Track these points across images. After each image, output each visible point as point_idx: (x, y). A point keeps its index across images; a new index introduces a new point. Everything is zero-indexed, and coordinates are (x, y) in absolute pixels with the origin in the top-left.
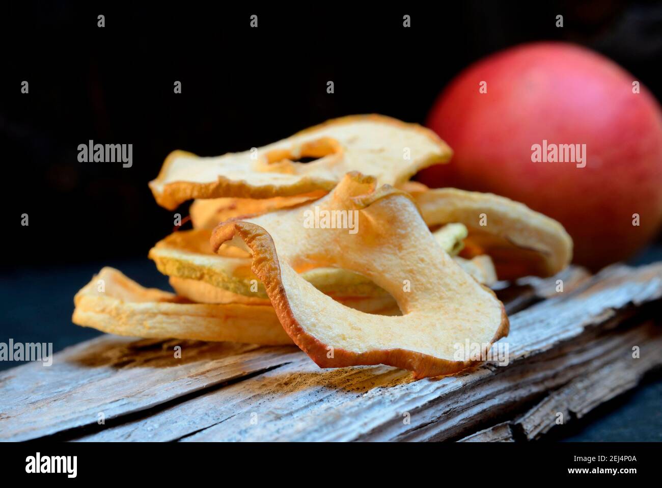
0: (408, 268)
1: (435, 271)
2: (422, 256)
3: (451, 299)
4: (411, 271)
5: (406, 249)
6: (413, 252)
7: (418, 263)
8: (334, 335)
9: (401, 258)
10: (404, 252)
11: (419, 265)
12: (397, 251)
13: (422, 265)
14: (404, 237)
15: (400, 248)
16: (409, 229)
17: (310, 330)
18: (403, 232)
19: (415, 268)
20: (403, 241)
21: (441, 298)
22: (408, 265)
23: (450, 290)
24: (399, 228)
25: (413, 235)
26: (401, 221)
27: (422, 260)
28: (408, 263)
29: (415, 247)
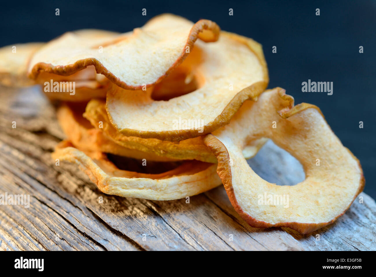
0: (309, 150)
1: (324, 152)
2: (317, 143)
3: (332, 169)
4: (310, 152)
5: (309, 138)
6: (313, 140)
7: (315, 147)
8: (259, 212)
9: (306, 144)
10: (307, 140)
11: (315, 148)
12: (304, 139)
13: (317, 148)
14: (308, 131)
15: (306, 137)
16: (311, 127)
17: (246, 210)
18: (308, 129)
19: (313, 150)
20: (307, 133)
21: (326, 169)
22: (310, 148)
23: (332, 163)
24: (305, 126)
25: (313, 130)
26: (307, 123)
27: (317, 145)
28: (309, 147)
29: (314, 137)
